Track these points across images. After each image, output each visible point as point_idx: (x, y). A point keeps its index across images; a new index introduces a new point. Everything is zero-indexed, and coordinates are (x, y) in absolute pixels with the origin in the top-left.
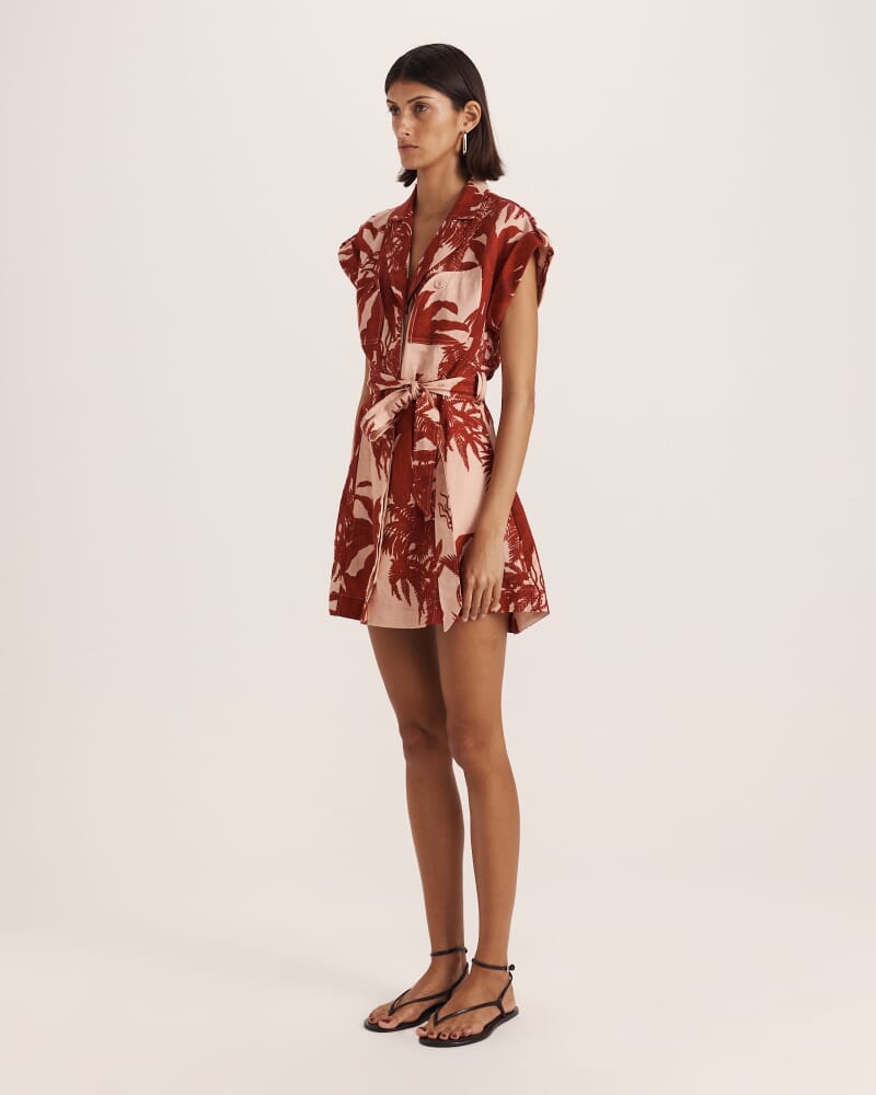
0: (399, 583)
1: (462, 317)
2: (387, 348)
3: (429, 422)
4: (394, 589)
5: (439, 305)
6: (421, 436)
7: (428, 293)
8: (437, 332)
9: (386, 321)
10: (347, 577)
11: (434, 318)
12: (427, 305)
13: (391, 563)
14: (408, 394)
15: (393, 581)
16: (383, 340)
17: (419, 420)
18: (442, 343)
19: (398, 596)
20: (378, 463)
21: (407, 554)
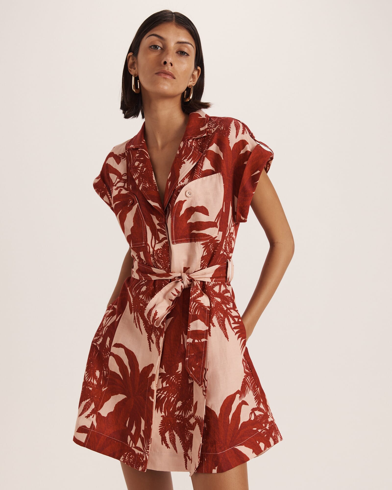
0: (167, 435)
1: (212, 217)
2: (153, 248)
3: (201, 306)
4: (164, 439)
5: (191, 210)
6: (195, 318)
7: (181, 203)
8: (194, 231)
9: (148, 228)
10: (99, 417)
11: (189, 221)
12: (182, 212)
13: (162, 419)
14: (180, 284)
15: (162, 433)
16: (149, 242)
17: (193, 305)
18: (200, 240)
19: (167, 445)
20: (149, 338)
21: (174, 410)
